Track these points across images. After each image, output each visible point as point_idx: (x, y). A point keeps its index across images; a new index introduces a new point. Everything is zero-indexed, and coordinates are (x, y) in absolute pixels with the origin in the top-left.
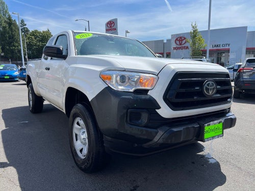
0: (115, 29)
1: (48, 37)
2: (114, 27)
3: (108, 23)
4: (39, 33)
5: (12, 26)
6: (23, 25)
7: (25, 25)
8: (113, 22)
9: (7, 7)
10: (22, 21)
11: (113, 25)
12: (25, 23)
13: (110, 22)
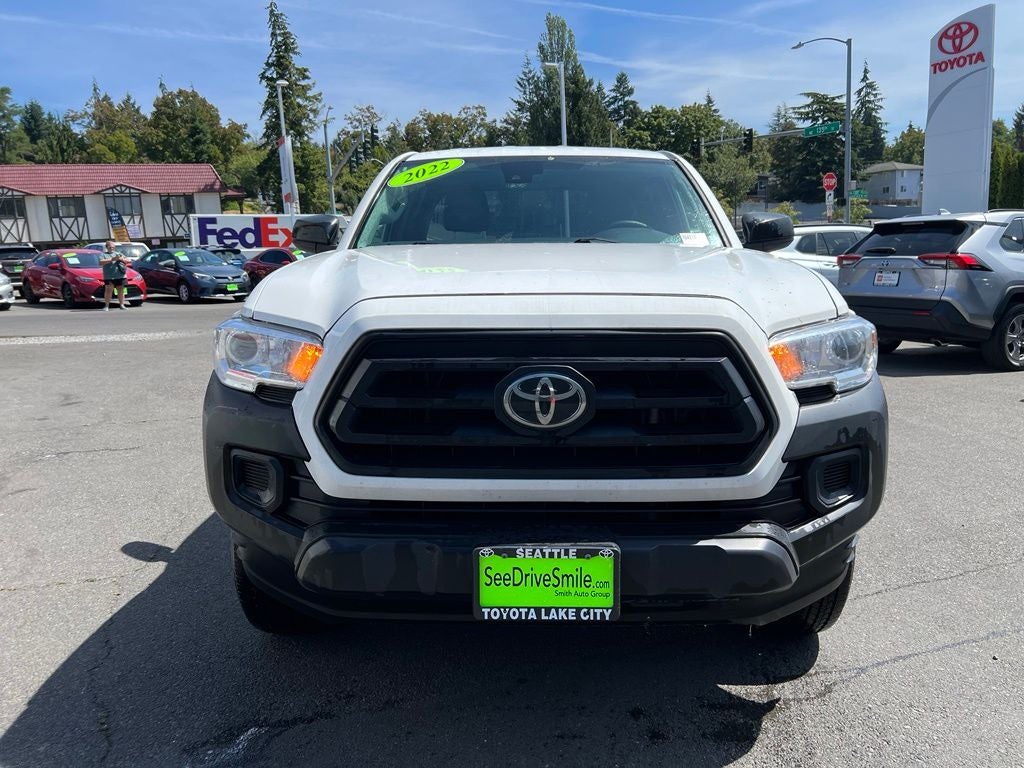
0: (980, 57)
1: (698, 128)
2: (974, 49)
3: (944, 34)
4: (669, 115)
5: (581, 101)
6: (624, 95)
7: (631, 92)
8: (972, 26)
9: (571, 36)
10: (622, 80)
11: (967, 39)
12: (630, 85)
13: (957, 25)
